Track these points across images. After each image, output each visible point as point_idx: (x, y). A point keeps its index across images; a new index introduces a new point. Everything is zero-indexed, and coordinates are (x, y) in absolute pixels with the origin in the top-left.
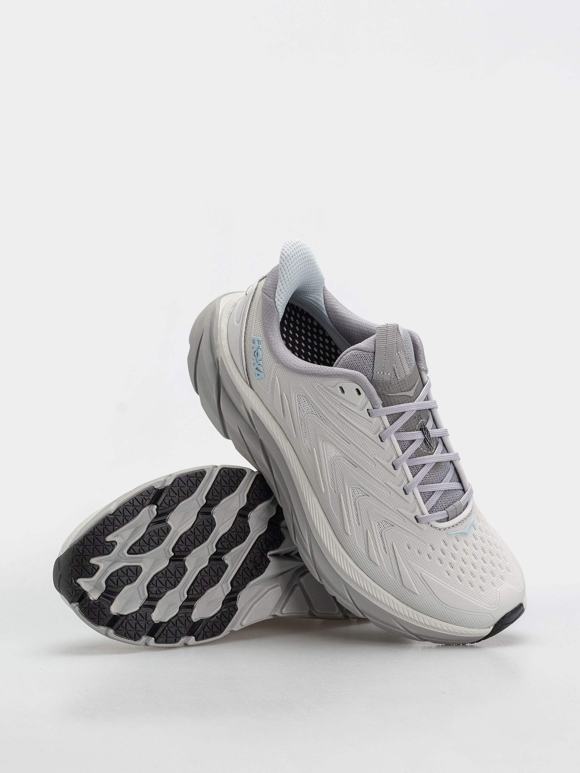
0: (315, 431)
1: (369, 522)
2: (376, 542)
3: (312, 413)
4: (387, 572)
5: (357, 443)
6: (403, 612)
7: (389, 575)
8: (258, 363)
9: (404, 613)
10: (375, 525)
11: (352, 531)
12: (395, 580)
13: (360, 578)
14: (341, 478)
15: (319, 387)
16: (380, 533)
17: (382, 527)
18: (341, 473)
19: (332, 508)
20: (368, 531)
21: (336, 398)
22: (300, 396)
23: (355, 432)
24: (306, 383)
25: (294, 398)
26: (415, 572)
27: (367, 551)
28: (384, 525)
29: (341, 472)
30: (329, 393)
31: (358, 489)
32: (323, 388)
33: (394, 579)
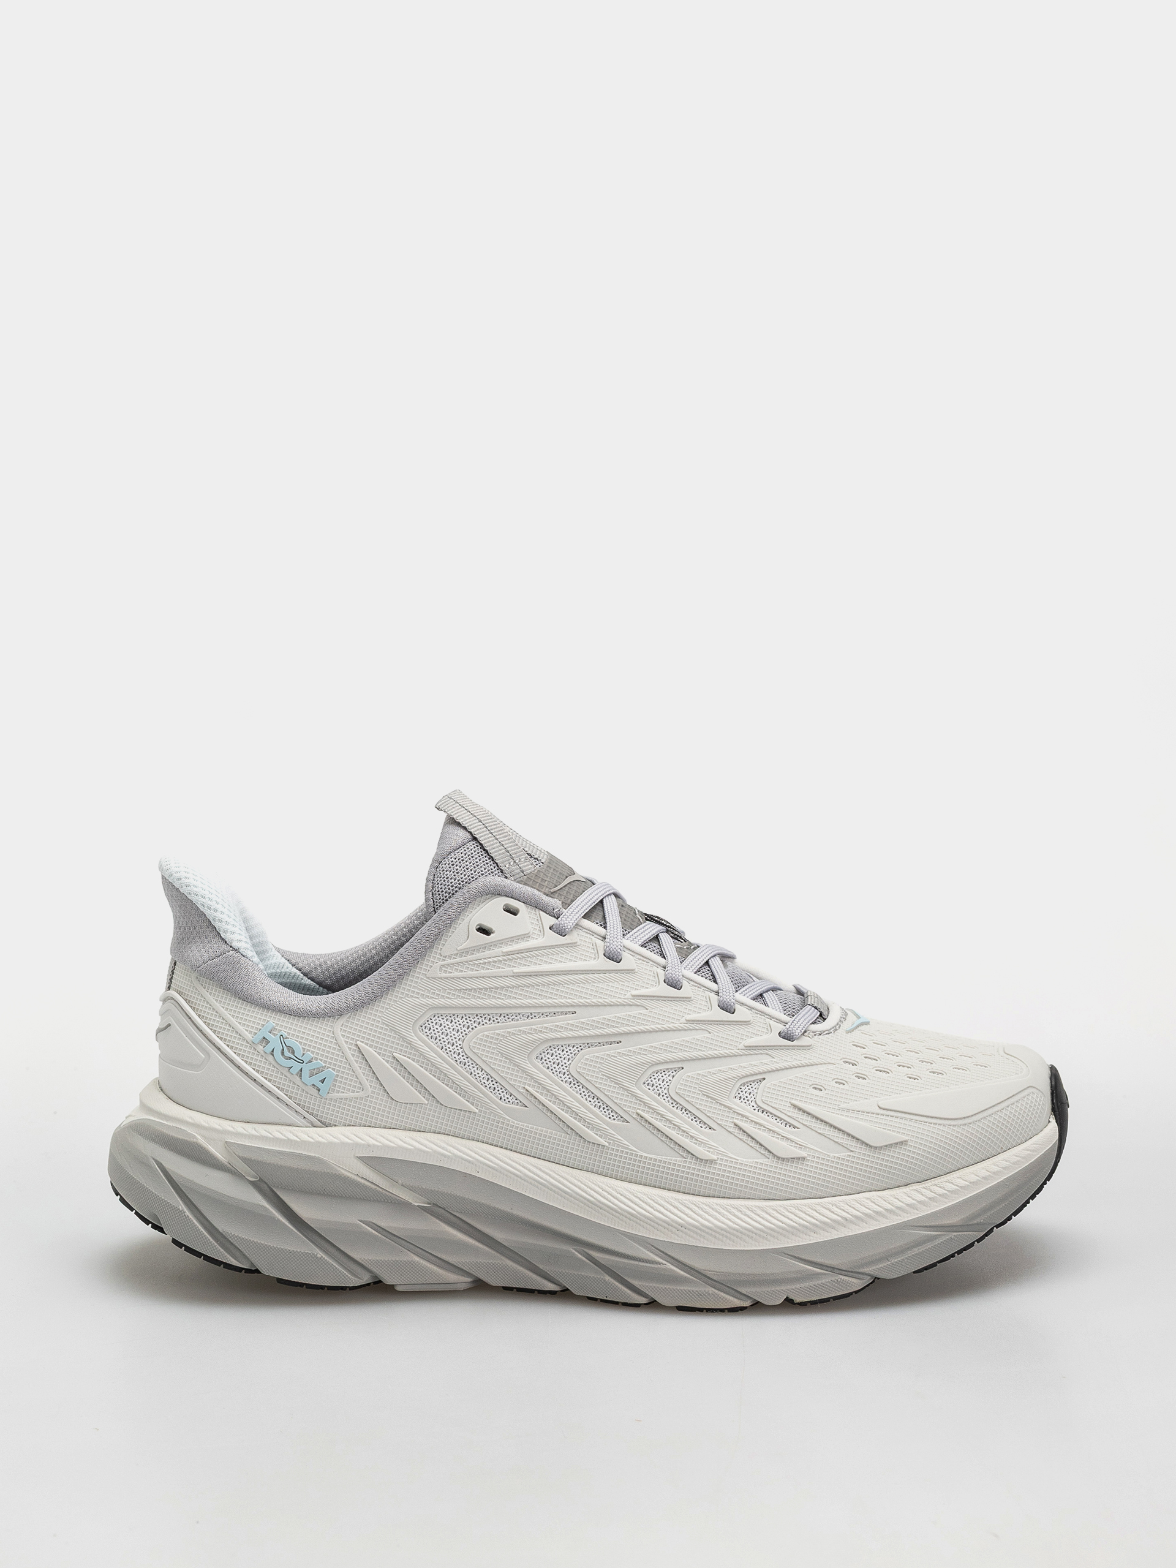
0: (502, 1054)
1: (722, 1108)
2: (764, 1127)
3: (470, 1029)
4: (829, 1154)
5: (586, 998)
6: (913, 1199)
7: (837, 1155)
8: (305, 1062)
9: (916, 1200)
10: (736, 1105)
11: (711, 1150)
12: (851, 1154)
13: (797, 1212)
14: (613, 1084)
15: (443, 968)
16: (755, 1110)
17: (749, 1097)
18: (605, 1077)
19: (644, 1154)
20: (736, 1121)
21: (487, 953)
22: (424, 1026)
23: (566, 983)
24: (416, 990)
25: (418, 1039)
26: (869, 1113)
27: (766, 1153)
28: (749, 1091)
29: (604, 1075)
30: (469, 957)
31: (656, 1075)
32: (452, 961)
33: (849, 1154)
